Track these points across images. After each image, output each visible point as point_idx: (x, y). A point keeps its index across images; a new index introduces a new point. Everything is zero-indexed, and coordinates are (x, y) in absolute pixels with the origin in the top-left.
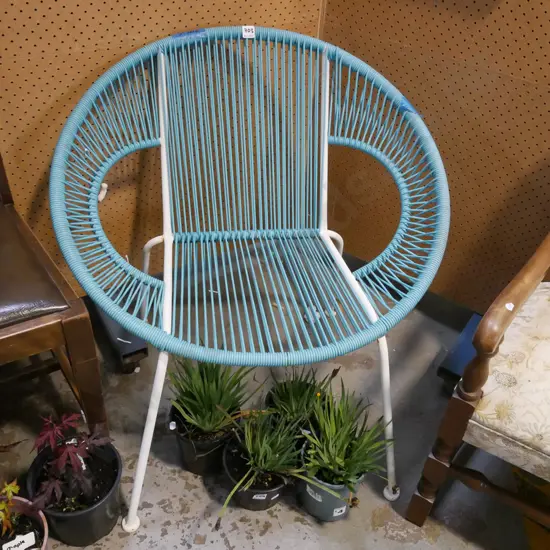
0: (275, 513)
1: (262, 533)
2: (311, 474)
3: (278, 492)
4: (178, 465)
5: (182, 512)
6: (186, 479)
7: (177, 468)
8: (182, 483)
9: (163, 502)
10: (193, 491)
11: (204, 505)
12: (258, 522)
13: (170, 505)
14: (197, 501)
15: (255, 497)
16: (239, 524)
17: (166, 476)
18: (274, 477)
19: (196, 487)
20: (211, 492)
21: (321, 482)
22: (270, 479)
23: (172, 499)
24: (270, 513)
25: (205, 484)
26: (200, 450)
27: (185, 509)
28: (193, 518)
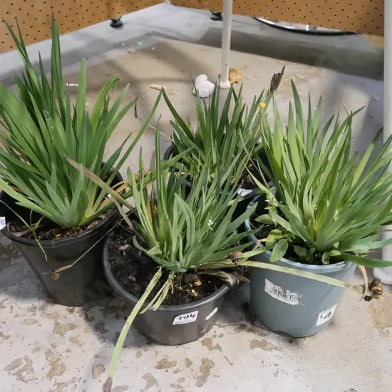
0: (215, 342)
1: (202, 381)
2: (278, 255)
3: (215, 304)
4: (40, 298)
5: (50, 375)
6: (54, 316)
7: (38, 303)
8: (48, 325)
9: (15, 364)
10: (69, 334)
11: (91, 355)
12: (189, 363)
13: (29, 368)
14: (78, 350)
15: (177, 321)
16: (158, 374)
17: (21, 319)
18: (204, 278)
19: (73, 327)
20: (100, 329)
21: (299, 265)
22: (198, 283)
23: (32, 356)
24: (207, 343)
25: (88, 319)
26: (60, 259)
27: (56, 368)
28: (74, 380)
